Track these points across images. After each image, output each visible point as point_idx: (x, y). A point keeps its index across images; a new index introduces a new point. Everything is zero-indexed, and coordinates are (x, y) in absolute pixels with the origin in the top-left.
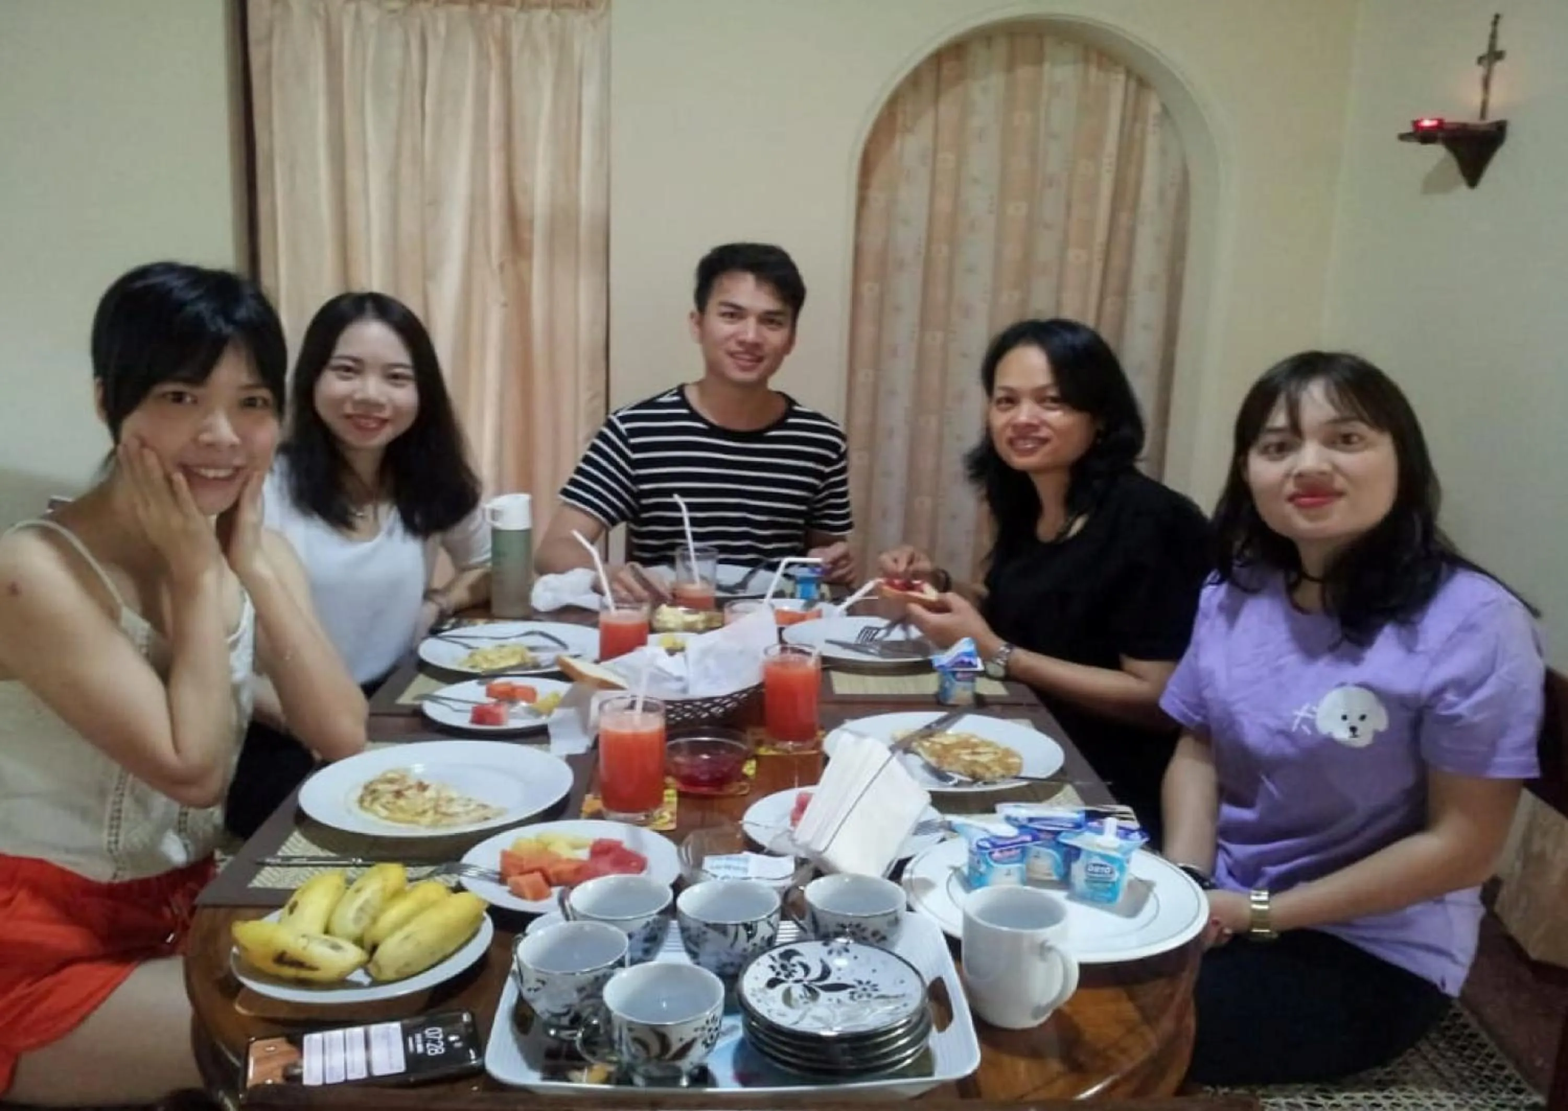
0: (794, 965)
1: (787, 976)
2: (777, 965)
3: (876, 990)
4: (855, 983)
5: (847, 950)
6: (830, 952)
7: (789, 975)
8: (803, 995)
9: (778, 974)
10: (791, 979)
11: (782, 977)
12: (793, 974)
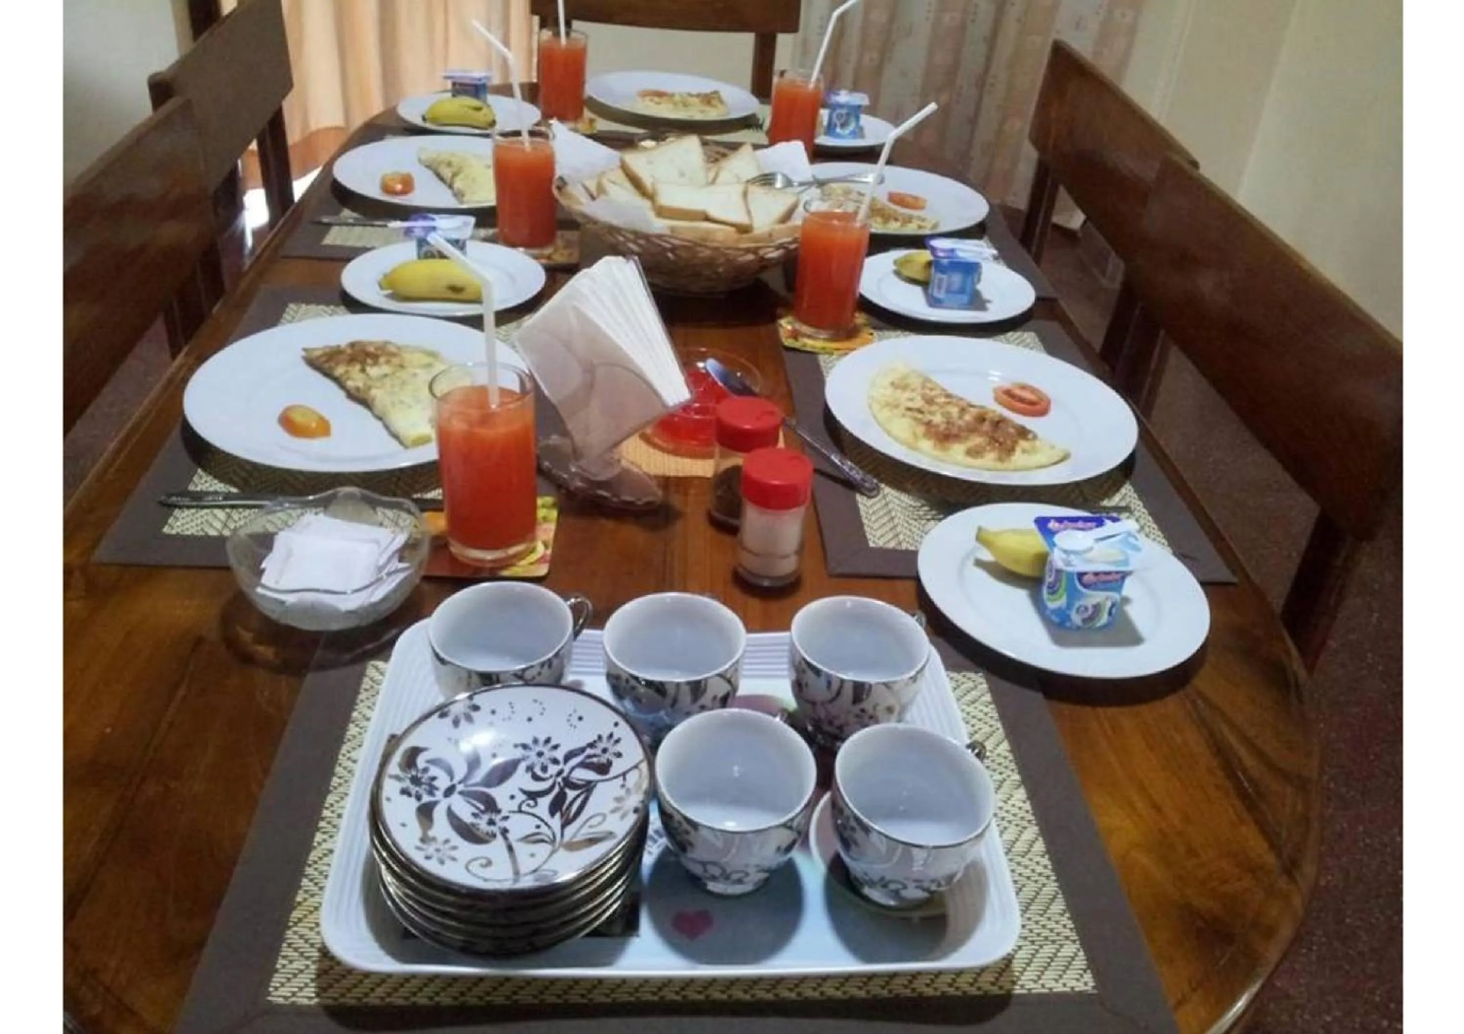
0: (425, 770)
1: (431, 793)
2: (407, 784)
3: (555, 747)
4: (519, 753)
5: (476, 708)
6: (456, 723)
7: (431, 791)
8: (476, 811)
9: (419, 798)
10: (439, 794)
11: (426, 799)
12: (435, 783)
